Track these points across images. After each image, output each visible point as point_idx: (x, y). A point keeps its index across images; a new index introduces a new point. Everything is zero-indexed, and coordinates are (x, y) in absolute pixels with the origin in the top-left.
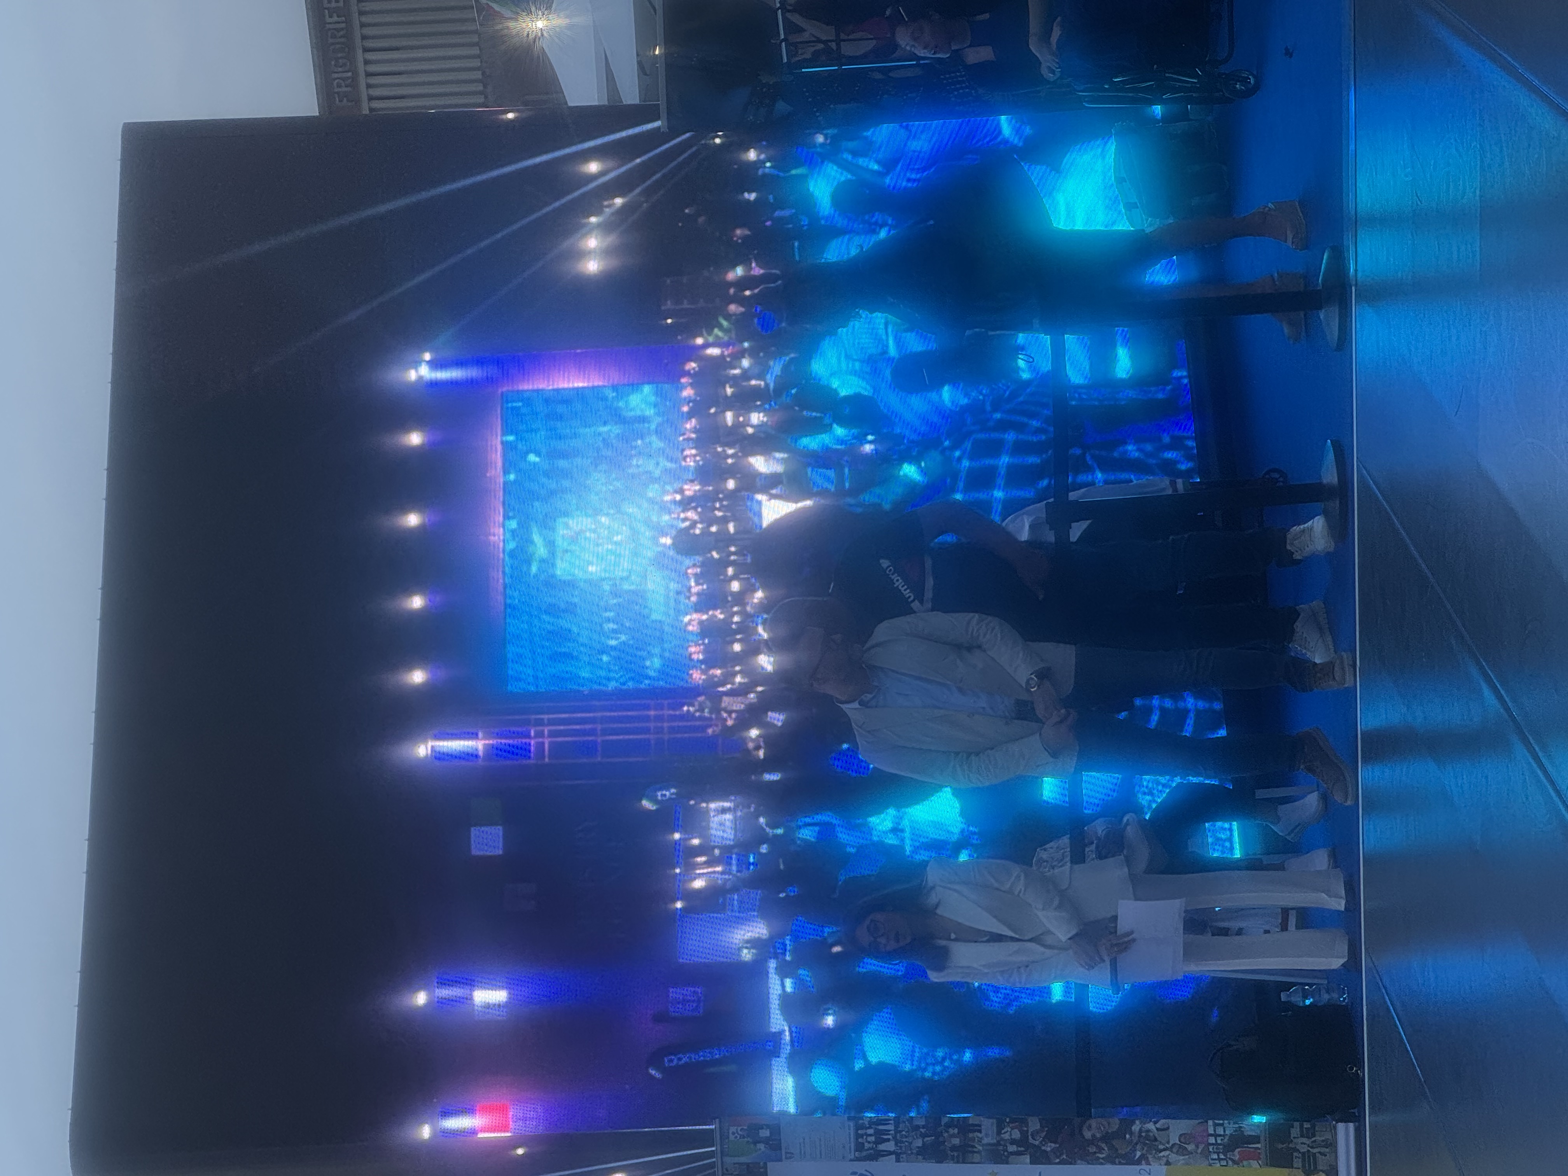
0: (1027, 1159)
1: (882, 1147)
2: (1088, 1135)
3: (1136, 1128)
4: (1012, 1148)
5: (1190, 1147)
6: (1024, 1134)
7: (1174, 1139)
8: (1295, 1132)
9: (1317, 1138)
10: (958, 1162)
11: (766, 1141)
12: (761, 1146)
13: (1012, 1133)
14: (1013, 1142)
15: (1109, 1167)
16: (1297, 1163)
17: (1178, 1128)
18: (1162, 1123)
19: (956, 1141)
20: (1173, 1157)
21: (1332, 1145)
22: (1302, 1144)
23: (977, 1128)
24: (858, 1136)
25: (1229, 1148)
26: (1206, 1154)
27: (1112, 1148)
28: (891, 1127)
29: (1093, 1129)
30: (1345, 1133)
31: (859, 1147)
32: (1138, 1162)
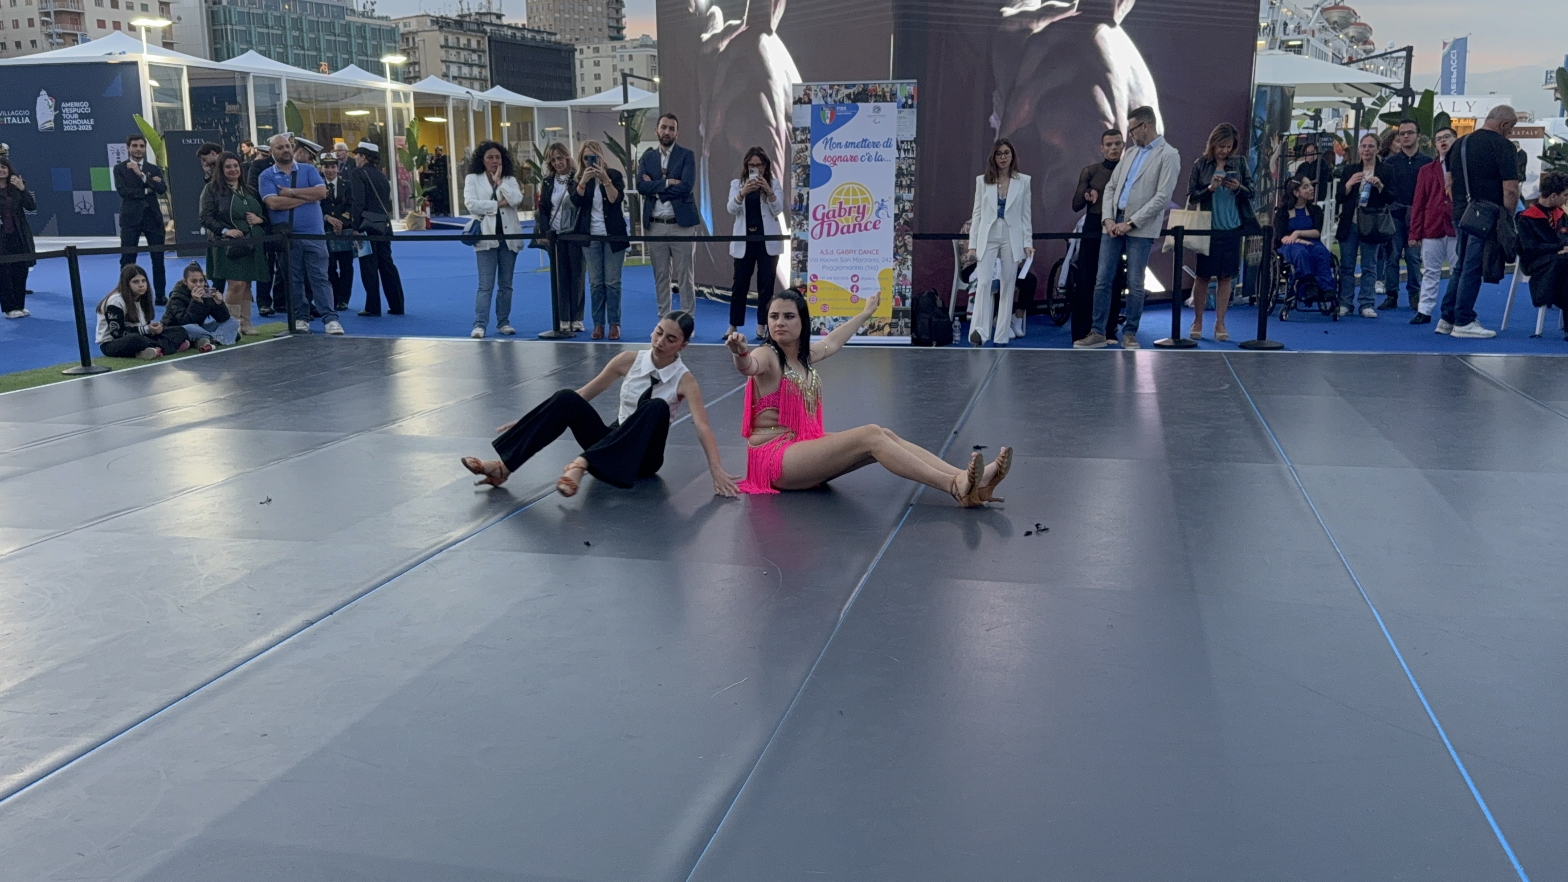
0: (897, 212)
1: (902, 152)
2: (906, 237)
3: (909, 257)
4: (901, 206)
5: (901, 278)
6: (907, 211)
7: (904, 272)
8: (908, 320)
9: (904, 329)
10: (896, 183)
11: (906, 102)
12: (904, 100)
13: (908, 206)
14: (904, 207)
15: (893, 245)
16: (894, 321)
17: (909, 274)
18: (911, 268)
19: (904, 183)
20: (896, 272)
21: (901, 334)
22: (902, 322)
23: (910, 192)
24: (907, 142)
25: (900, 294)
26: (898, 285)
27: (901, 247)
28: (911, 155)
29: (909, 239)
30: (908, 339)
31: (902, 142)
32: (894, 257)
